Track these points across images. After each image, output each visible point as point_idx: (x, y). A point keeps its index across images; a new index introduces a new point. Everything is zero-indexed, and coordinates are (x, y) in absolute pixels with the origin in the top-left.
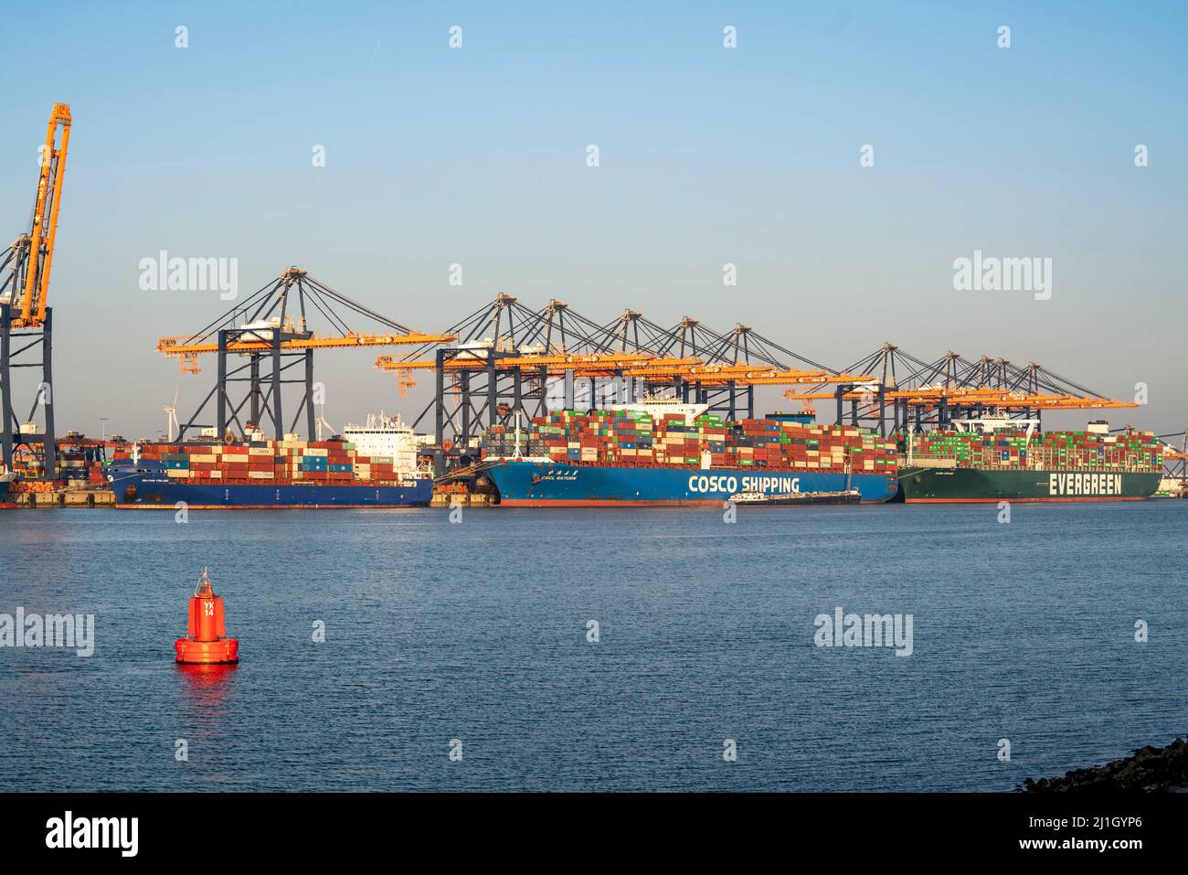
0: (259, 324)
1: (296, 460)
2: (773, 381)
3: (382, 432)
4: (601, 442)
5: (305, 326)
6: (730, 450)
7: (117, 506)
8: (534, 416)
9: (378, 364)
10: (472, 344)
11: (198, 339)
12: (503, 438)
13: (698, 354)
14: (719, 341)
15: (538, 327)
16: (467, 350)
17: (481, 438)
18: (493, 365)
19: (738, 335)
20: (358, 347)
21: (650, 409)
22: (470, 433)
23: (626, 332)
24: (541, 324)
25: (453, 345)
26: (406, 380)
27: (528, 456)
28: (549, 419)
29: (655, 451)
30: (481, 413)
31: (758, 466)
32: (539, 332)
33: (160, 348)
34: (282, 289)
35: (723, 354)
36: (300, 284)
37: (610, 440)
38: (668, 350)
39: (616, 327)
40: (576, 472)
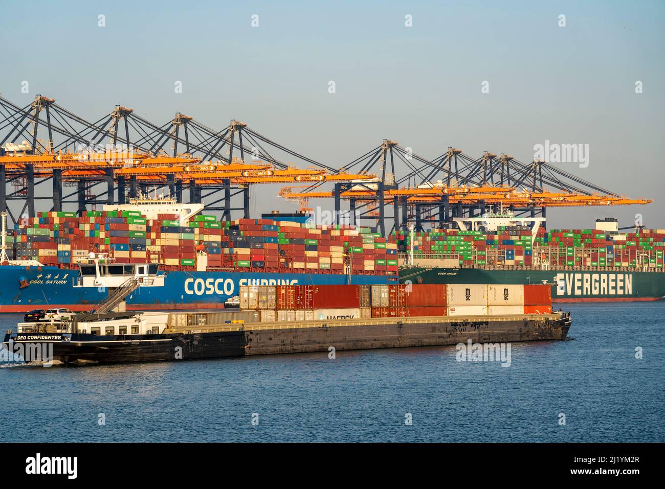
2: (271, 179)
6: (227, 251)
8: (21, 216)
13: (191, 151)
14: (213, 138)
15: (24, 123)
19: (233, 132)
21: (143, 209)
23: (116, 129)
24: (27, 120)
27: (15, 259)
28: (36, 221)
29: (149, 253)
31: (255, 267)
32: (24, 128)
35: (217, 151)
37: (102, 241)
38: (160, 148)
39: (106, 124)
40: (66, 276)
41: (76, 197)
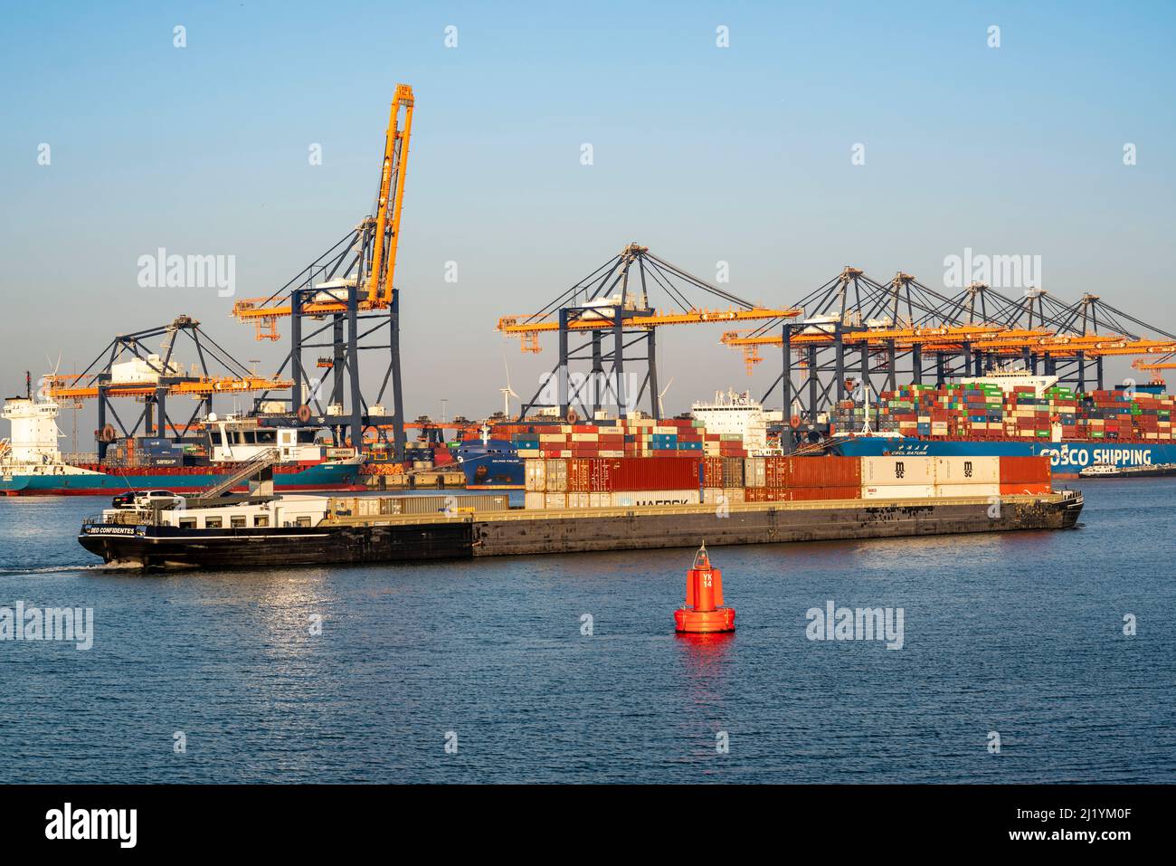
0: (600, 301)
1: (646, 438)
2: (1123, 351)
3: (731, 409)
4: (950, 416)
5: (646, 303)
6: (1081, 422)
7: (467, 487)
8: (883, 390)
9: (723, 340)
10: (818, 319)
11: (538, 318)
12: (852, 413)
13: (1046, 325)
14: (1067, 312)
15: (885, 300)
16: (814, 325)
17: (829, 414)
18: (841, 340)
19: (1086, 305)
20: (702, 323)
21: (1000, 382)
22: (818, 410)
23: (973, 304)
24: (888, 297)
25: (800, 320)
26: (751, 356)
27: (878, 431)
28: (897, 394)
29: (1005, 425)
30: (829, 388)
31: (1109, 438)
32: (886, 305)
33: (500, 327)
34: (623, 266)
35: (1071, 324)
36: (641, 260)
37: (960, 414)
38: (1016, 321)
39: (963, 299)
40: (926, 447)
41: (935, 371)
